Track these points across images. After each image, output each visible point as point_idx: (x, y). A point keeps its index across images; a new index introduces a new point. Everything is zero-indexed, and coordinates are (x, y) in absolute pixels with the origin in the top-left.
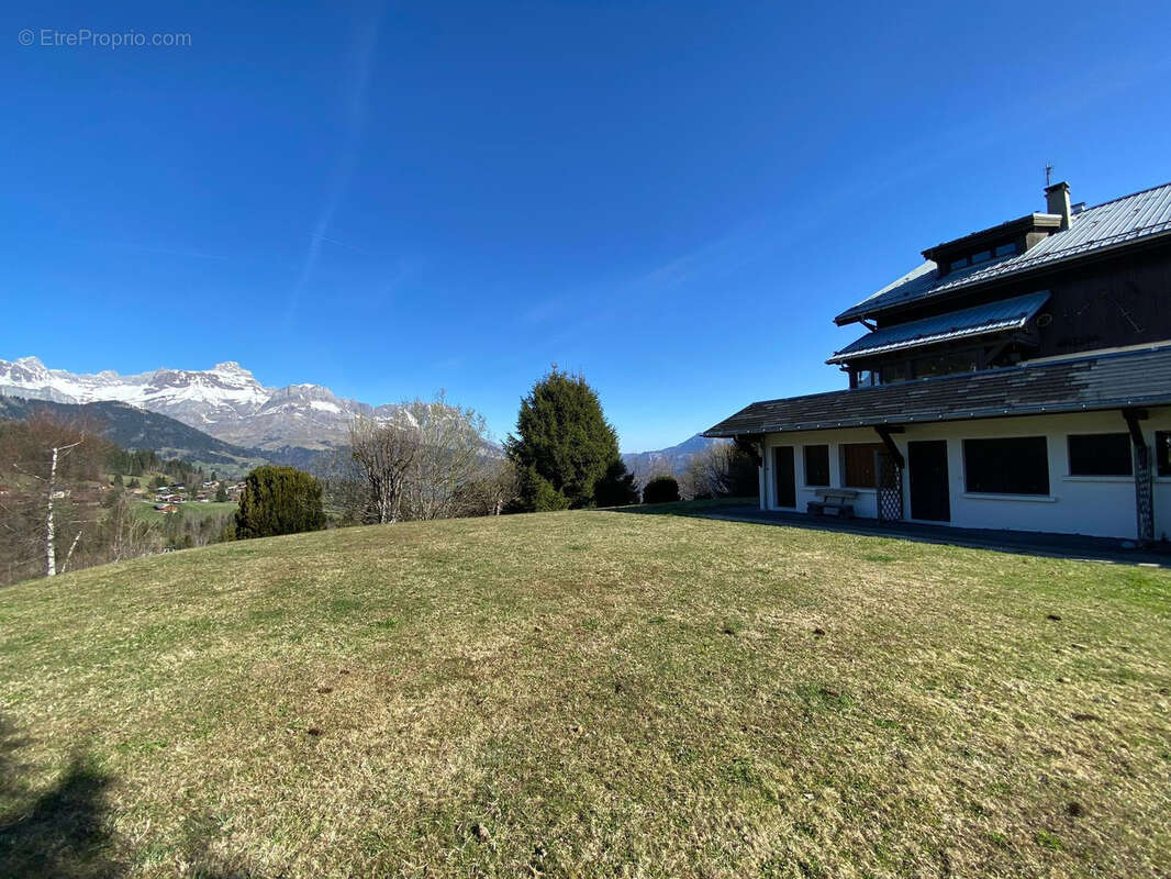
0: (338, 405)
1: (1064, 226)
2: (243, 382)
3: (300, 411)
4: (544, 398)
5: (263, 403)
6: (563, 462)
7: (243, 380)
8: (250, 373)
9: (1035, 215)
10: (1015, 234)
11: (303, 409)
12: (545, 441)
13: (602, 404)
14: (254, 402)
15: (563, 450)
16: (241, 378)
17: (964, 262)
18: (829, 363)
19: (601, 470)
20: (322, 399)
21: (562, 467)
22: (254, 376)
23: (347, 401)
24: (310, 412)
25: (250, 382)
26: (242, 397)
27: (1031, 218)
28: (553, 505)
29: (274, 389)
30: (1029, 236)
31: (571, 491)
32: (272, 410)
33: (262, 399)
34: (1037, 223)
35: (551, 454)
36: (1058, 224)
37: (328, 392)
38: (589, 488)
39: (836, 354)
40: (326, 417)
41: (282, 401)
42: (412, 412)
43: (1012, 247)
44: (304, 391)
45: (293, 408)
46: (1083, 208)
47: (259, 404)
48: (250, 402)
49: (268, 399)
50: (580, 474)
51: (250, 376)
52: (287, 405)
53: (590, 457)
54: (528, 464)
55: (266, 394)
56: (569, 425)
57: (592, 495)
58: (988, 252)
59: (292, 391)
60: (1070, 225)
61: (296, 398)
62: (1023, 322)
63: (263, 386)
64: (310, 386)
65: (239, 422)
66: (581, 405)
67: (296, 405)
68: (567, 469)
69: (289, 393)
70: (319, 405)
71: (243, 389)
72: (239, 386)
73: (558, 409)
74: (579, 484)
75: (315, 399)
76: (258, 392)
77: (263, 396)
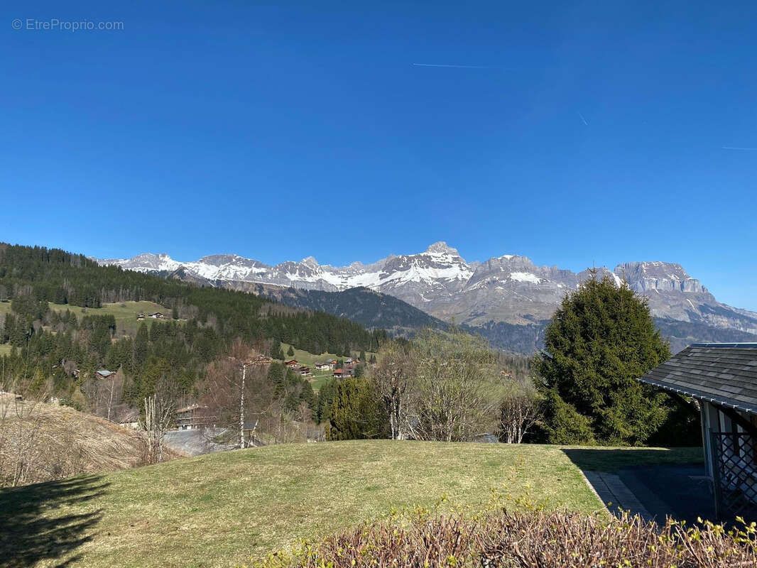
0: (537, 275)
2: (451, 260)
3: (501, 285)
4: (574, 310)
5: (469, 278)
6: (585, 386)
7: (450, 258)
8: (455, 251)
11: (504, 282)
14: (461, 279)
15: (586, 375)
16: (448, 256)
20: (521, 270)
21: (586, 391)
22: (460, 254)
23: (547, 269)
24: (510, 285)
25: (455, 259)
26: (453, 273)
32: (477, 285)
33: (467, 275)
35: (572, 377)
37: (527, 261)
40: (527, 288)
41: (484, 275)
44: (504, 263)
45: (494, 282)
48: (457, 278)
49: (472, 274)
51: (456, 254)
52: (489, 279)
53: (617, 381)
55: (470, 270)
56: (596, 343)
59: (493, 264)
61: (497, 271)
63: (467, 262)
64: (508, 257)
65: (449, 299)
66: (614, 317)
67: (497, 278)
68: (591, 394)
69: (490, 267)
70: (519, 276)
71: (451, 267)
72: (447, 264)
73: (584, 324)
74: (604, 412)
75: (515, 270)
76: (463, 268)
77: (467, 272)
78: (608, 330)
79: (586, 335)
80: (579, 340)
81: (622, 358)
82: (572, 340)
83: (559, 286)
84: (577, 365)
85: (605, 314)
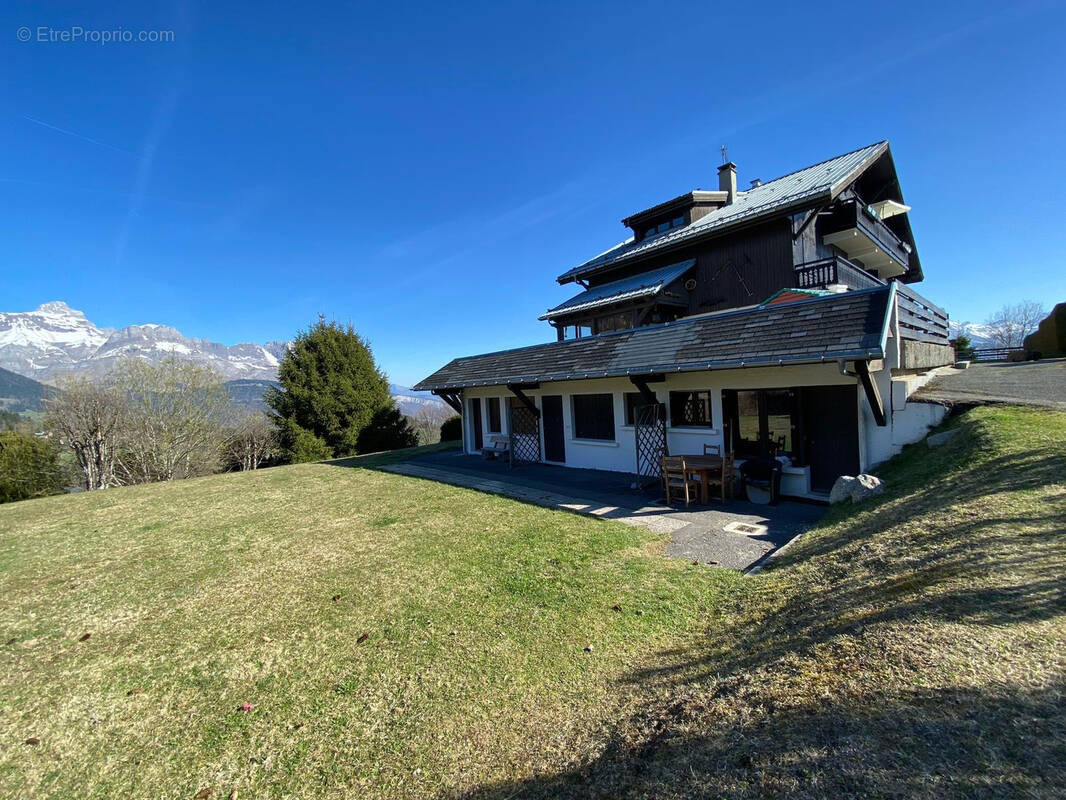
0: (187, 345)
1: (729, 201)
2: (75, 324)
3: (145, 353)
4: (307, 348)
5: (100, 345)
6: (323, 412)
7: (73, 321)
8: (81, 313)
9: (694, 192)
10: (680, 209)
11: (148, 350)
12: (306, 393)
13: (374, 354)
14: (89, 345)
15: (323, 401)
16: (70, 319)
17: (653, 230)
18: (542, 319)
19: (367, 417)
20: (169, 340)
21: (324, 417)
22: (87, 317)
23: (198, 341)
24: (154, 354)
25: (81, 323)
26: (74, 339)
27: (690, 196)
28: (313, 455)
29: (112, 332)
30: (693, 211)
31: (333, 441)
32: (111, 353)
33: (99, 341)
34: (695, 199)
35: (311, 406)
36: (725, 199)
37: (175, 331)
38: (352, 436)
39: (550, 311)
40: (173, 358)
41: (122, 342)
42: (268, 350)
43: (681, 219)
44: (147, 331)
45: (135, 350)
46: (759, 184)
47: (93, 346)
48: (84, 345)
49: (105, 340)
50: (345, 424)
51: (81, 317)
52: (128, 347)
53: (353, 406)
54: (287, 415)
55: (102, 336)
56: (332, 376)
57: (354, 442)
58: (668, 224)
59: (133, 332)
60: (734, 201)
61: (139, 339)
62: (658, 289)
63: (98, 327)
64: (153, 326)
65: (73, 367)
66: (346, 355)
67: (139, 347)
68: (329, 419)
69: (129, 335)
70: (164, 346)
71: (75, 331)
72: (69, 328)
73: (320, 360)
74: (341, 433)
75: (161, 339)
76: (92, 333)
77: (98, 338)
78: (341, 366)
79: (321, 370)
80: (315, 374)
81: (355, 388)
82: (308, 375)
83: (211, 357)
84: (315, 394)
85: (338, 352)
